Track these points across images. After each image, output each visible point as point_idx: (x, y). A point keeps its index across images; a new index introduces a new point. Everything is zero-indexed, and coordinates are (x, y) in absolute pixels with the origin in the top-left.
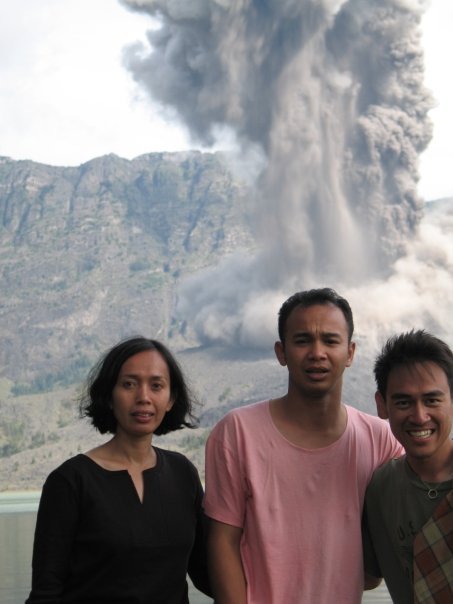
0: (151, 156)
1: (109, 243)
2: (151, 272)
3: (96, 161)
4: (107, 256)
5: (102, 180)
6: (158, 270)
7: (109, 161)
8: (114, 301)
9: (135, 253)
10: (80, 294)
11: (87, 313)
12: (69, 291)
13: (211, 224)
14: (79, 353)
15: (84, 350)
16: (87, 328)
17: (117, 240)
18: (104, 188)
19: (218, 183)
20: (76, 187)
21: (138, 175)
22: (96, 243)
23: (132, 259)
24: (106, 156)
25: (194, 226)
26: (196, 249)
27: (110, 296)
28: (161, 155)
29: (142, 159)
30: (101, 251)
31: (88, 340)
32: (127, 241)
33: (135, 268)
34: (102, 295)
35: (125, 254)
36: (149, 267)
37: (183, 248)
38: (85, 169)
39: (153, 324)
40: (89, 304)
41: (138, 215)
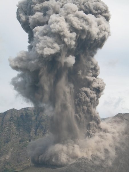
0: (25, 108)
1: (13, 134)
2: (25, 142)
3: (9, 111)
4: (13, 138)
5: (11, 116)
6: (28, 141)
8: (15, 151)
9: (21, 137)
10: (5, 150)
11: (7, 155)
12: (2, 149)
13: (42, 127)
14: (5, 167)
15: (6, 166)
16: (7, 160)
17: (15, 133)
18: (11, 118)
19: (44, 116)
20: (3, 119)
21: (21, 114)
22: (9, 135)
23: (20, 138)
24: (12, 109)
25: (38, 128)
26: (38, 135)
27: (13, 150)
28: (27, 108)
29: (22, 109)
30: (11, 137)
31: (8, 163)
32: (18, 133)
33: (21, 141)
34: (12, 150)
35: (17, 138)
36: (25, 141)
37: (35, 135)
38: (5, 113)
39: (26, 157)
40: (8, 152)
41: (21, 126)
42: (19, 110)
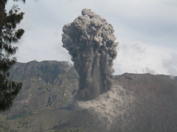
0: (45, 61)
1: (33, 82)
2: (43, 90)
3: (31, 62)
4: (32, 85)
5: (32, 67)
6: (45, 90)
7: (34, 62)
8: (33, 97)
9: (40, 85)
10: (25, 95)
11: (26, 99)
12: (22, 94)
13: (59, 79)
14: (24, 110)
15: (25, 109)
16: (27, 103)
17: (35, 82)
18: (33, 69)
19: (61, 69)
20: (26, 68)
21: (41, 66)
22: (30, 82)
23: (39, 86)
24: (33, 61)
25: (55, 79)
26: (55, 85)
27: (32, 95)
28: (47, 61)
29: (43, 62)
30: (31, 84)
31: (26, 106)
32: (38, 82)
33: (39, 89)
34: (31, 95)
35: (37, 86)
36: (43, 89)
37: (52, 84)
38: (28, 64)
39: (43, 103)
40: (27, 97)
41: (41, 75)
42: (40, 62)
